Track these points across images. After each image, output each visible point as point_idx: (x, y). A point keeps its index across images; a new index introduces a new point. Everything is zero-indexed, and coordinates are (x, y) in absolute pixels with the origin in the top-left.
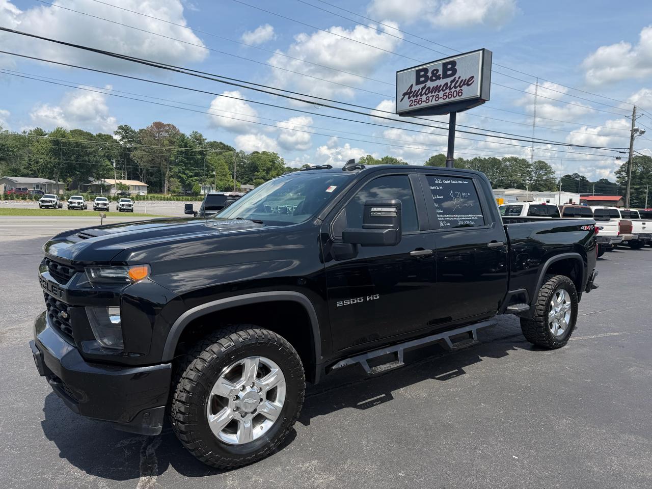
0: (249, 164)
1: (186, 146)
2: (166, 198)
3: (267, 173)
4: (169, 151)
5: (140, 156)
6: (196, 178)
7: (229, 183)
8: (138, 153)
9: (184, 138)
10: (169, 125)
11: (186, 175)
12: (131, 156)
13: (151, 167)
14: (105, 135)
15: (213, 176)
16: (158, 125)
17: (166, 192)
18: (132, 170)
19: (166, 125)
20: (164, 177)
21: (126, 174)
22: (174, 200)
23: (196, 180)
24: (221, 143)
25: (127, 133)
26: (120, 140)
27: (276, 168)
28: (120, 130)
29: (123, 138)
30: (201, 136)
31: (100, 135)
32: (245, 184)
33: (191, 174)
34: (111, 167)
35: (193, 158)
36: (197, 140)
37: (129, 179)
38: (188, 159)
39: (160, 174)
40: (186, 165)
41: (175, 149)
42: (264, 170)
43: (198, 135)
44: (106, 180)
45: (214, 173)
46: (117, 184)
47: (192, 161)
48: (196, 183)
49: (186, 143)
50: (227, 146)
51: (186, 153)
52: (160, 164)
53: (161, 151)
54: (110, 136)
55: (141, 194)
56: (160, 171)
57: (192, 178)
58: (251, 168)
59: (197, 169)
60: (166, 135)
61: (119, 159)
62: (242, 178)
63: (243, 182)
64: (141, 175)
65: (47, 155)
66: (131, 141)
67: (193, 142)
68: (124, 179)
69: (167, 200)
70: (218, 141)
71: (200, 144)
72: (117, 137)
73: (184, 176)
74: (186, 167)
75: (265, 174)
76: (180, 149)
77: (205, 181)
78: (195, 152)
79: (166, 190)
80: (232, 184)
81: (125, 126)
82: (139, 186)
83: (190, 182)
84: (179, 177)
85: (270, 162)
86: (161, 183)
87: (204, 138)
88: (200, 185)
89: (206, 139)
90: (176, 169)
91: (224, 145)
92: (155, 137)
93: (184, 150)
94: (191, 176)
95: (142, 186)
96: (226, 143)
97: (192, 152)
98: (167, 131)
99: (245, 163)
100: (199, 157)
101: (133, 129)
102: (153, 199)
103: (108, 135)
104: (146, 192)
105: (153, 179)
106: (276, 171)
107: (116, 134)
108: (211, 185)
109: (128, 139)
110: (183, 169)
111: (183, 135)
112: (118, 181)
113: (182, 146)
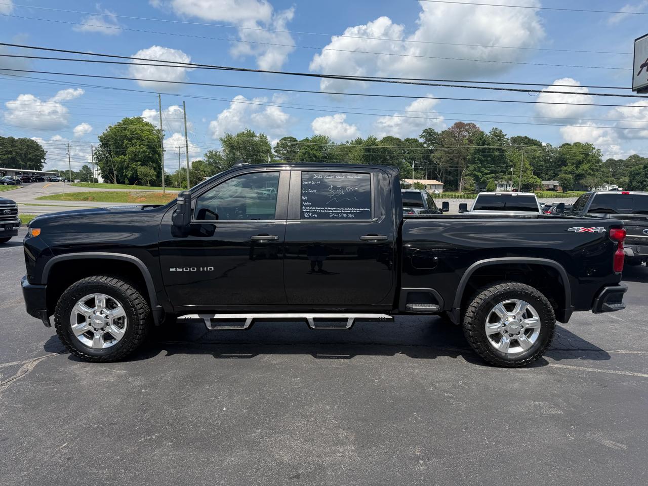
0: (556, 158)
1: (483, 144)
2: (457, 196)
3: (577, 167)
4: (467, 150)
5: (439, 156)
6: (491, 175)
7: (529, 179)
8: (437, 154)
9: (482, 136)
10: (469, 124)
11: (482, 172)
12: (431, 157)
13: (450, 167)
14: (412, 139)
15: (510, 173)
16: (460, 125)
17: (460, 190)
18: (432, 170)
19: (466, 125)
20: (461, 175)
21: (427, 173)
22: (464, 197)
23: (492, 178)
24: (526, 138)
25: (431, 135)
26: (425, 143)
27: (589, 161)
28: (425, 134)
29: (427, 141)
30: (501, 132)
31: (407, 140)
32: (549, 180)
33: (486, 171)
34: (410, 168)
35: (490, 156)
36: (497, 136)
37: (429, 178)
38: (484, 156)
39: (457, 173)
40: (482, 162)
41: (473, 147)
42: (573, 164)
43: (498, 132)
44: (406, 180)
45: (512, 169)
46: (415, 183)
47: (489, 159)
48: (490, 180)
49: (484, 140)
50: (533, 140)
51: (483, 151)
52: (458, 163)
53: (459, 151)
54: (416, 140)
55: (437, 192)
56: (457, 170)
57: (487, 176)
58: (558, 161)
59: (493, 166)
60: (466, 134)
61: (422, 161)
62: (547, 174)
63: (547, 178)
64: (439, 175)
65: (361, 160)
66: (434, 143)
67: (492, 139)
68: (425, 179)
69: (458, 198)
70: (523, 135)
71: (500, 140)
72: (421, 140)
73: (479, 174)
74: (481, 164)
75: (575, 168)
76: (477, 148)
77: (501, 178)
78: (493, 149)
79: (460, 188)
80: (531, 180)
81: (429, 129)
82: (435, 185)
83: (484, 180)
84: (475, 175)
85: (582, 154)
86: (457, 182)
87: (504, 134)
88: (496, 182)
89: (506, 135)
90: (472, 167)
91: (529, 139)
92: (455, 137)
93: (481, 148)
94: (487, 174)
95: (438, 185)
96: (531, 137)
97: (490, 149)
98: (467, 131)
99: (551, 157)
100: (497, 154)
101: (436, 132)
102: (444, 197)
103: (414, 139)
104: (441, 190)
105: (450, 178)
106: (589, 165)
107: (421, 138)
108: (507, 182)
109: (431, 141)
110: (478, 167)
111: (482, 132)
112: (416, 181)
113: (479, 143)
